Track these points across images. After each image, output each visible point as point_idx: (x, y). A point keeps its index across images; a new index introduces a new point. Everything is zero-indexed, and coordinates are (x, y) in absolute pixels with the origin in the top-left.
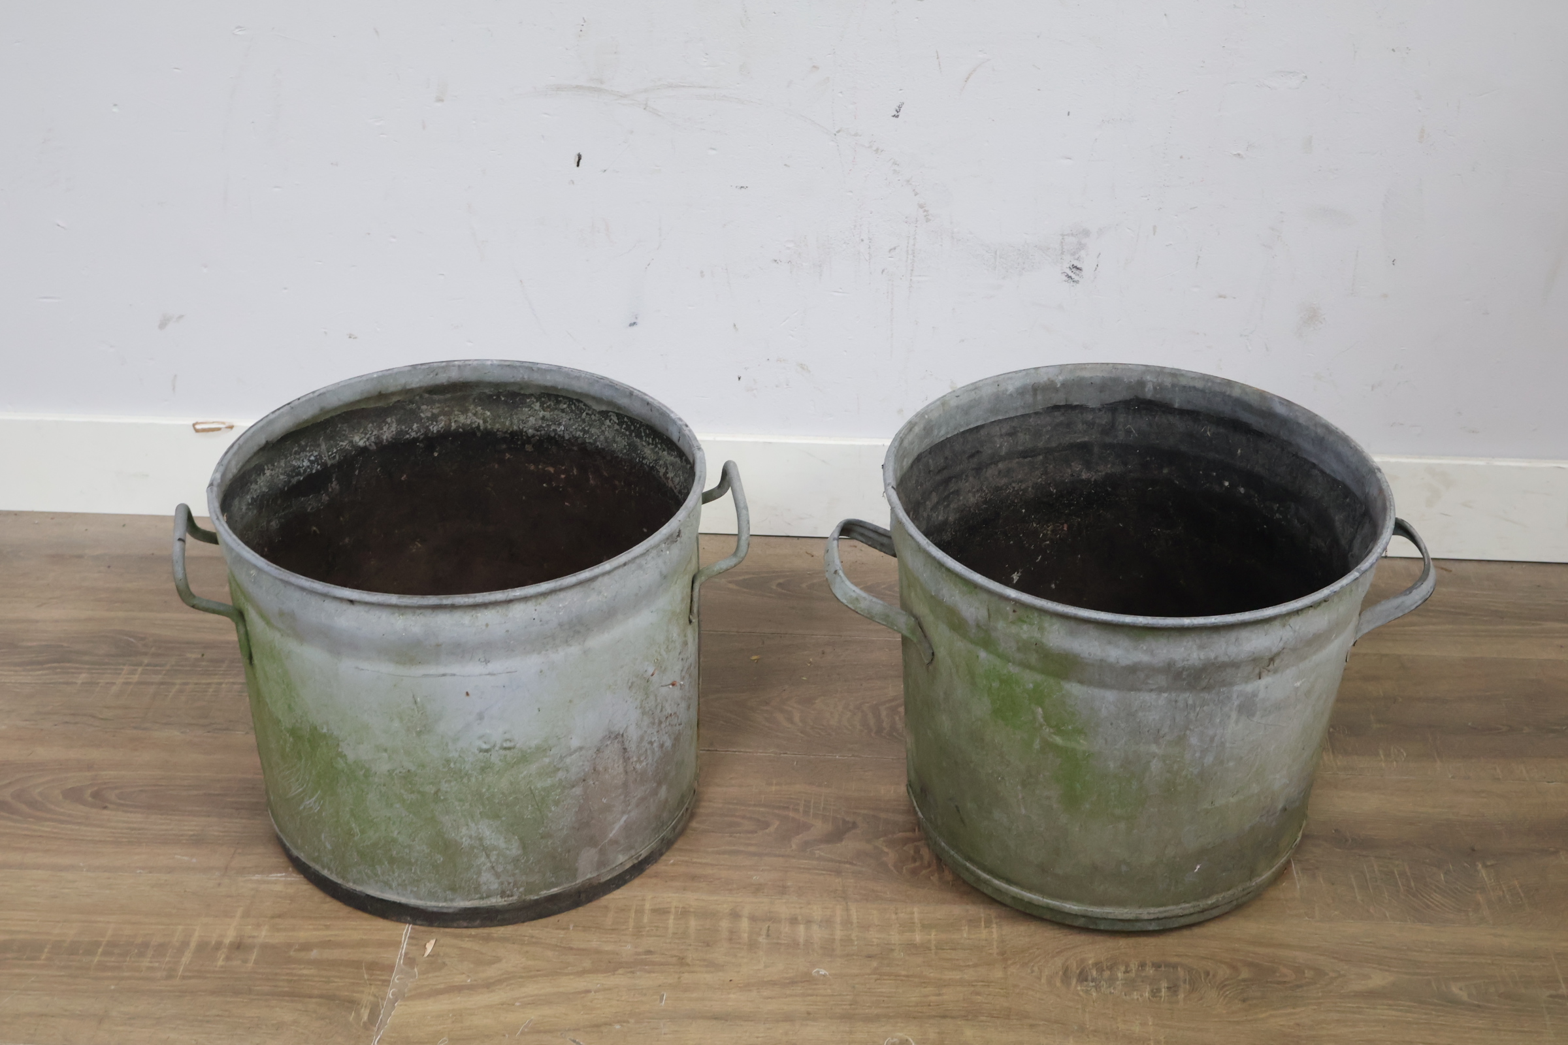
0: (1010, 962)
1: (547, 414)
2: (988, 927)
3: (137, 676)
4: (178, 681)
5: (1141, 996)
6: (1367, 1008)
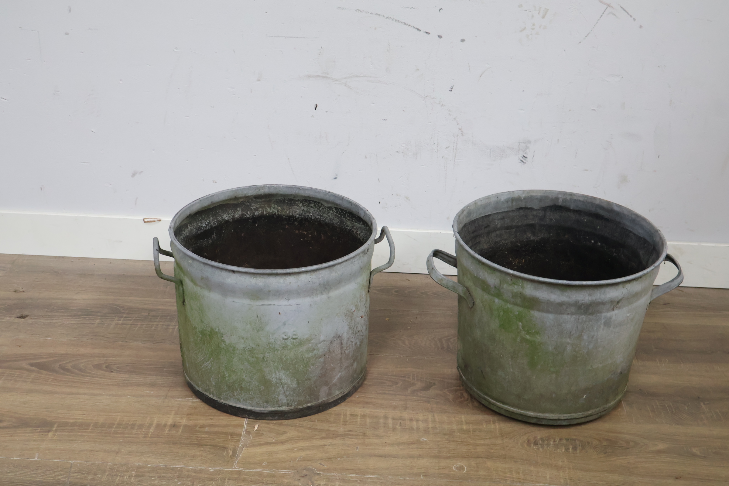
0: (504, 437)
1: (305, 209)
2: (494, 424)
3: (121, 321)
4: (139, 324)
5: (561, 451)
6: (657, 457)
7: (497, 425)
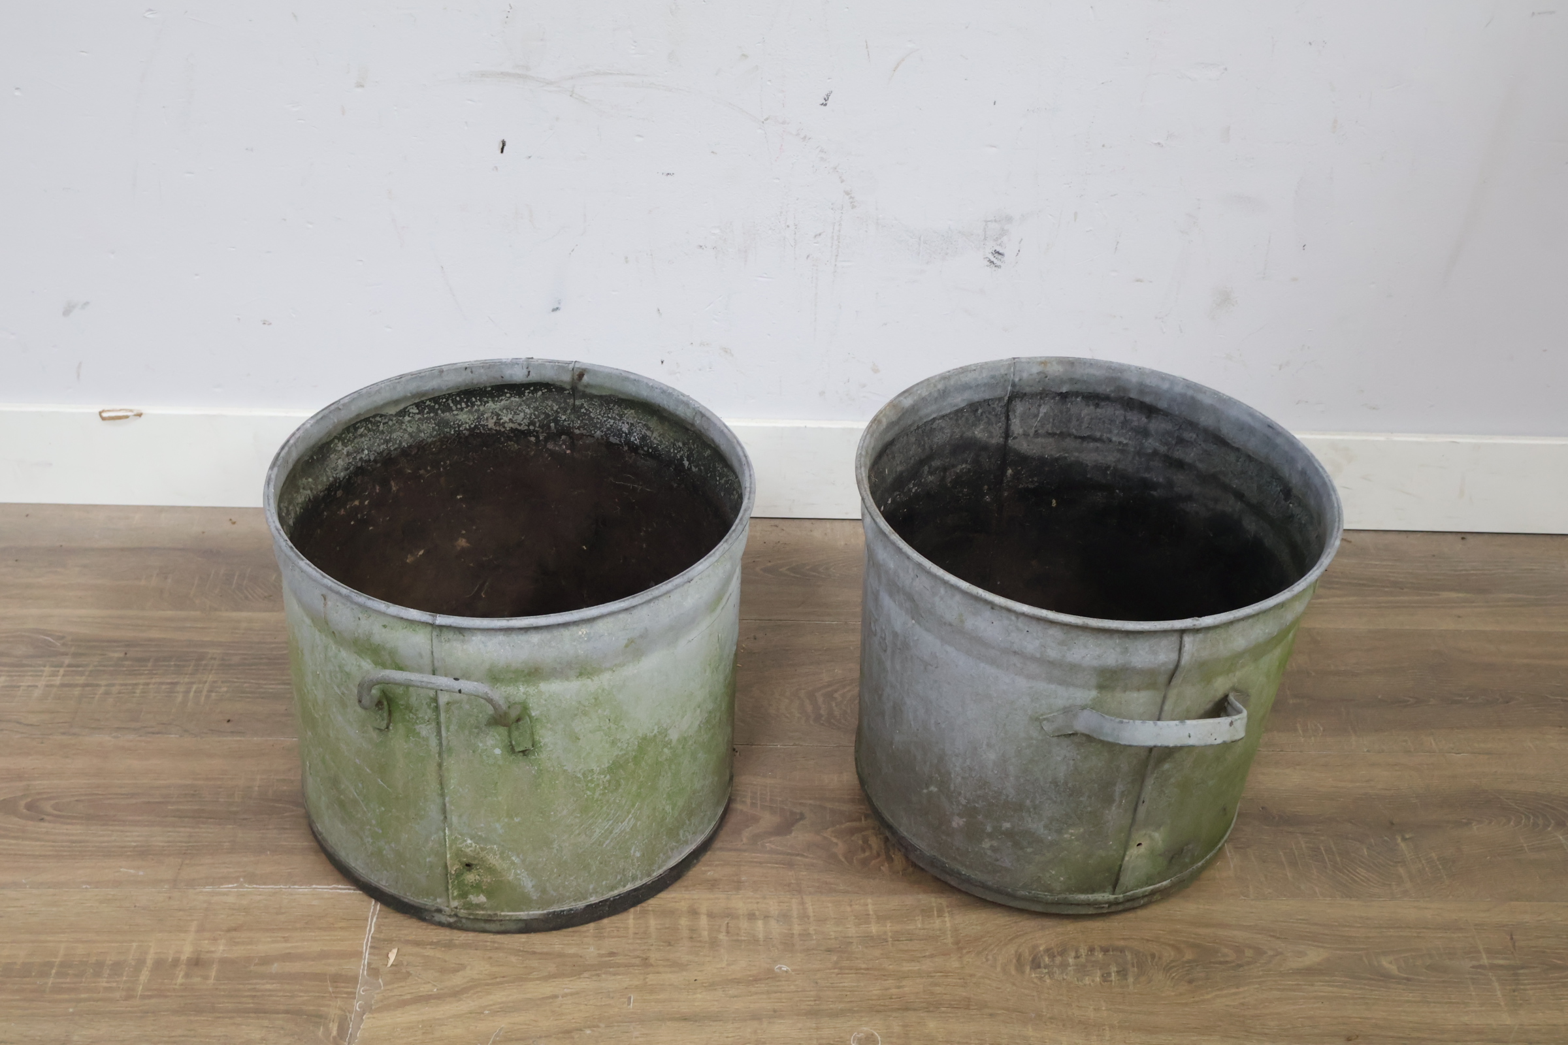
0: (964, 951)
2: (941, 916)
4: (103, 683)
5: (1093, 981)
6: (1305, 985)
7: (947, 919)
